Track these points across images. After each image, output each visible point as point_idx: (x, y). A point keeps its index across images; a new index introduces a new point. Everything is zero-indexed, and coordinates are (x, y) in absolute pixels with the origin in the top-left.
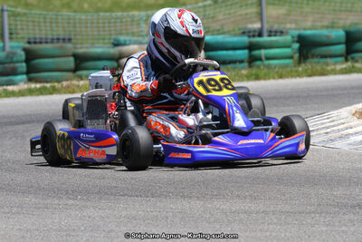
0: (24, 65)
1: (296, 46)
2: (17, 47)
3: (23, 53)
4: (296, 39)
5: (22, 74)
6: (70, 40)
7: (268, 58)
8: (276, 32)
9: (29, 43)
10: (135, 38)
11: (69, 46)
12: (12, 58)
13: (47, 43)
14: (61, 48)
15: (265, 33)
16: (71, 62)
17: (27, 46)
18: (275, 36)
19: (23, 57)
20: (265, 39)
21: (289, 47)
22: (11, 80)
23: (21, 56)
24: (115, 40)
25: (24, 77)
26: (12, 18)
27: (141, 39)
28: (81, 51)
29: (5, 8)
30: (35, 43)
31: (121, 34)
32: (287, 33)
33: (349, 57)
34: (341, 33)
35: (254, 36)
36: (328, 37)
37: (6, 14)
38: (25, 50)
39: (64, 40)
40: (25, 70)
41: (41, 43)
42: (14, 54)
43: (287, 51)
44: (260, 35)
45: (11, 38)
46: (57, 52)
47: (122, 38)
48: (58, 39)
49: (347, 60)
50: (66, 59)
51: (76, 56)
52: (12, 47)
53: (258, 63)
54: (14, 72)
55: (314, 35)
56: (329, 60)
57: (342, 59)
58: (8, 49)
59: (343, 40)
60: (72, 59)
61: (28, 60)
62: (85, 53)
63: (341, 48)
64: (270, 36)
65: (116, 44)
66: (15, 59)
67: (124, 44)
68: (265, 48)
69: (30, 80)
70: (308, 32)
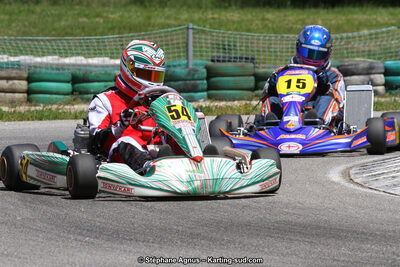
0: (205, 82)
2: (200, 65)
3: (205, 71)
5: (202, 91)
6: (253, 59)
9: (213, 61)
11: (251, 65)
12: (193, 75)
13: (229, 61)
14: (242, 67)
16: (251, 81)
17: (210, 63)
19: (205, 75)
22: (192, 97)
23: (203, 73)
25: (205, 93)
26: (197, 36)
28: (261, 71)
29: (191, 26)
30: (218, 61)
37: (191, 31)
38: (208, 69)
39: (247, 59)
40: (206, 86)
41: (224, 61)
42: (196, 71)
45: (194, 55)
46: (238, 71)
48: (241, 58)
50: (246, 78)
51: (255, 75)
52: (196, 64)
54: (195, 89)
58: (191, 66)
60: (253, 78)
61: (208, 78)
62: (265, 73)
66: (196, 76)
69: (210, 97)
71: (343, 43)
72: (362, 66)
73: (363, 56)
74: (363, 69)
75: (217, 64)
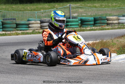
0: (1, 26)
1: (80, 22)
3: (1, 23)
4: (80, 20)
6: (15, 19)
7: (71, 25)
8: (74, 18)
9: (3, 20)
10: (34, 19)
11: (15, 21)
13: (8, 20)
14: (12, 21)
15: (71, 18)
16: (15, 26)
17: (3, 21)
18: (74, 19)
20: (71, 20)
21: (78, 22)
24: (28, 19)
25: (1, 30)
27: (35, 19)
28: (18, 22)
30: (5, 20)
31: (30, 18)
32: (77, 18)
33: (95, 25)
34: (93, 18)
35: (68, 19)
36: (89, 19)
38: (2, 22)
39: (13, 19)
40: (2, 28)
41: (7, 20)
43: (77, 23)
44: (70, 18)
46: (11, 23)
47: (30, 19)
48: (12, 19)
49: (94, 26)
50: (13, 25)
51: (16, 24)
53: (68, 26)
55: (85, 19)
56: (89, 26)
57: (93, 26)
59: (93, 20)
60: (15, 25)
61: (2, 25)
62: (19, 23)
63: (93, 23)
64: (72, 19)
65: (28, 21)
67: (31, 21)
68: (71, 22)
69: (3, 31)
70: (83, 18)
71: (41, 13)
72: (47, 20)
73: (47, 17)
74: (47, 21)
75: (5, 21)
